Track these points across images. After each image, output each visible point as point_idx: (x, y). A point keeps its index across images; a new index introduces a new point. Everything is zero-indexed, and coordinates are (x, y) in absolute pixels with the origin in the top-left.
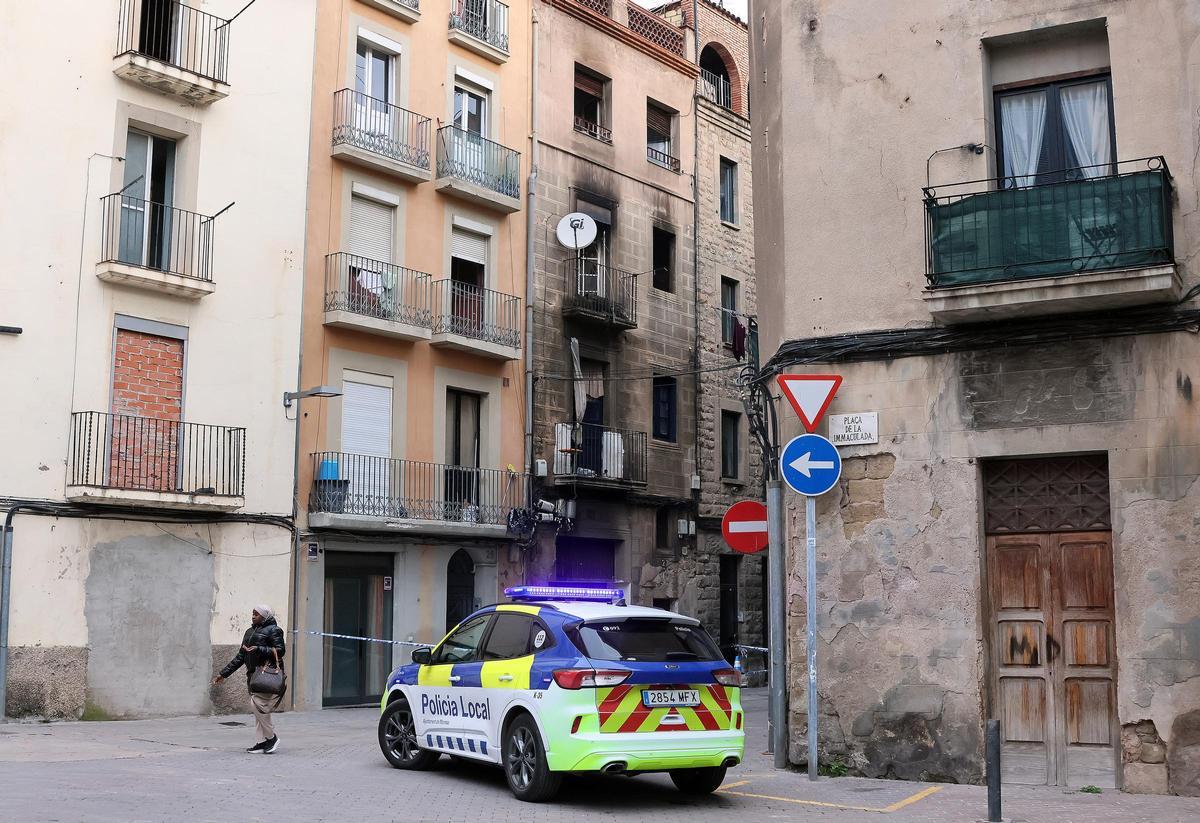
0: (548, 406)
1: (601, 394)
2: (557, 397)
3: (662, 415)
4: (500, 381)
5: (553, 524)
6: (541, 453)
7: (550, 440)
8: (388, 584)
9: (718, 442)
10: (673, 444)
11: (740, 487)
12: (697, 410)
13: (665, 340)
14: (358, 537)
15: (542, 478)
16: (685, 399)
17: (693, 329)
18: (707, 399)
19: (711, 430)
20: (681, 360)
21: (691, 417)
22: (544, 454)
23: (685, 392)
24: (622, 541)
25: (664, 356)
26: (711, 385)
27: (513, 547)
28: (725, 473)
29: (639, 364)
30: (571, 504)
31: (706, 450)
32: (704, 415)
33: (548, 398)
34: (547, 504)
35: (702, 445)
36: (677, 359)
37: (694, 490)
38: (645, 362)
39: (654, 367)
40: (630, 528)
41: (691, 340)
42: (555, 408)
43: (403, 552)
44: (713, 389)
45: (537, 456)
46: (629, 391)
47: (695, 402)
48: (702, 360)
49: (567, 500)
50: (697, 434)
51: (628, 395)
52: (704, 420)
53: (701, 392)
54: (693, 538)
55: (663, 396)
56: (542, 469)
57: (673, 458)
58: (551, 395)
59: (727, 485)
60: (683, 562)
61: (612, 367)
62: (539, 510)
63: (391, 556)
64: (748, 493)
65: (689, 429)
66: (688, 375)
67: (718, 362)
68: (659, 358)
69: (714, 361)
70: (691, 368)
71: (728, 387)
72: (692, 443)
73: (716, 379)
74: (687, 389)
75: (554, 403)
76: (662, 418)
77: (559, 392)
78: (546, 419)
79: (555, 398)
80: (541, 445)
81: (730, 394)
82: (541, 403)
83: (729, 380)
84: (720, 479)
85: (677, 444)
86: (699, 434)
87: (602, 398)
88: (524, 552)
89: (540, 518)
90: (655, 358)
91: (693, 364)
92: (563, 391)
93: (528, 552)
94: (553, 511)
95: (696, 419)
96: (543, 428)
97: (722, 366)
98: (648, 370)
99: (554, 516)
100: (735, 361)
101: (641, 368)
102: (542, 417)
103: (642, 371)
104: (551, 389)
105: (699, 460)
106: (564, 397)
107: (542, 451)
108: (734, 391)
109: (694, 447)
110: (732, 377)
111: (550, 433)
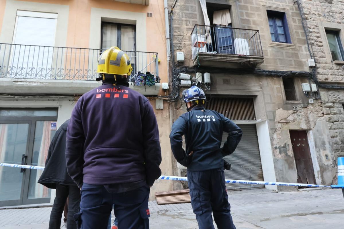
0: (184, 26)
1: (230, 22)
2: (191, 22)
3: (280, 32)
4: (145, 15)
6: (180, 50)
7: (187, 42)
8: (54, 126)
9: (325, 43)
10: (289, 44)
12: (305, 27)
14: (16, 97)
15: (181, 63)
16: (294, 21)
18: (311, 23)
19: (318, 37)
20: (287, 4)
21: (300, 31)
22: (182, 50)
23: (293, 19)
24: (256, 96)
25: (274, 2)
26: (314, 16)
27: (157, 100)
29: (254, 6)
30: (206, 75)
32: (312, 30)
33: (184, 23)
34: (183, 75)
35: (312, 44)
36: (284, 4)
37: (311, 67)
38: (260, 5)
39: (266, 6)
40: (261, 88)
42: (190, 27)
44: (315, 18)
45: (177, 51)
46: (248, 18)
47: (303, 23)
48: (304, 5)
49: (203, 73)
50: (308, 39)
51: (249, 20)
52: (311, 32)
53: (306, 19)
54: (316, 93)
56: (180, 56)
57: (290, 51)
58: (186, 21)
59: (337, 64)
60: (310, 107)
62: (179, 80)
63: (57, 110)
65: (301, 37)
66: (295, 11)
67: (316, 5)
68: (269, 3)
69: (313, 5)
70: (295, 7)
71: (327, 17)
72: (305, 44)
73: (317, 13)
74: (295, 18)
75: (189, 25)
76: (280, 34)
77: (193, 19)
78: (183, 32)
79: (189, 22)
80: (181, 45)
81: (329, 20)
82: (179, 25)
83: (326, 14)
84: (332, 61)
85: (292, 44)
86: (310, 39)
87: (230, 24)
88: (168, 103)
89: (180, 83)
90: (266, 3)
91: (297, 6)
92: (196, 19)
93: (173, 104)
94: (191, 79)
95: (305, 32)
96: (180, 36)
97: (319, 7)
98: (262, 8)
99: (192, 82)
100: (329, 5)
101: (257, 7)
102: (179, 32)
103: (258, 9)
104: (186, 18)
105: (312, 52)
106: (197, 21)
107: (181, 48)
108: (332, 19)
109: (307, 46)
110: (329, 12)
111: (187, 39)
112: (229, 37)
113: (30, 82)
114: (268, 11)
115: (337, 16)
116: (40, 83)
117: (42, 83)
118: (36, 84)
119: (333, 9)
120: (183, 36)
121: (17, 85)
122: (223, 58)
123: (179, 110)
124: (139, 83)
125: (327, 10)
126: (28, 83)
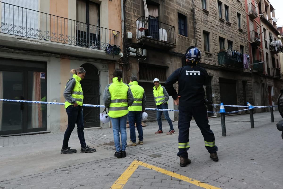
0: (132, 13)
1: (157, 16)
2: (136, 11)
3: (182, 28)
5: (136, 57)
6: (130, 30)
7: (134, 26)
8: (43, 76)
9: (202, 40)
10: (186, 37)
11: (211, 55)
12: (194, 28)
13: (182, 3)
14: (12, 50)
15: (130, 39)
16: (190, 24)
17: (192, 2)
18: (198, 26)
19: (200, 35)
20: (188, 11)
21: (192, 30)
22: (131, 31)
25: (182, 8)
26: (199, 22)
27: (116, 64)
28: (205, 50)
29: (172, 8)
30: (144, 50)
31: (198, 41)
32: (197, 31)
33: (132, 10)
34: (132, 49)
35: (197, 39)
36: (186, 10)
38: (174, 8)
39: (177, 10)
41: (191, 5)
42: (136, 15)
43: (49, 61)
44: (200, 23)
45: (128, 31)
46: (168, 16)
47: (194, 25)
48: (196, 13)
49: (142, 49)
50: (195, 36)
51: (168, 17)
52: (197, 32)
53: (196, 23)
55: (182, 22)
56: (130, 35)
57: (187, 42)
58: (134, 9)
59: (206, 53)
61: (161, 6)
62: (129, 52)
63: (45, 63)
64: (213, 57)
65: (192, 34)
66: (191, 16)
67: (201, 15)
68: (179, 8)
69: (200, 14)
70: (192, 14)
71: (205, 23)
72: (193, 39)
73: (201, 20)
74: (191, 21)
75: (135, 13)
76: (182, 29)
77: (138, 9)
78: (131, 18)
79: (135, 11)
80: (130, 27)
81: (205, 26)
82: (129, 11)
83: (205, 22)
84: (204, 51)
85: (188, 38)
86: (196, 36)
87: (158, 17)
88: (122, 67)
89: (130, 54)
90: (178, 7)
91: (192, 13)
92: (140, 9)
93: (125, 67)
94: (136, 52)
95: (194, 31)
96: (130, 21)
97: (202, 16)
98: (176, 10)
99: (136, 54)
100: (206, 16)
101: (173, 9)
102: (129, 17)
103: (173, 10)
104: (133, 7)
105: (196, 44)
106: (140, 11)
107: (130, 29)
108: (207, 25)
109: (194, 40)
110: (206, 21)
111: (133, 23)
112: (156, 26)
113: (31, 41)
114: (178, 13)
115: (209, 24)
116: (40, 42)
117: (41, 43)
118: (36, 43)
119: (208, 19)
120: (131, 20)
121: (20, 41)
122: (156, 42)
123: (128, 72)
124: (110, 52)
125: (205, 19)
126: (29, 41)
